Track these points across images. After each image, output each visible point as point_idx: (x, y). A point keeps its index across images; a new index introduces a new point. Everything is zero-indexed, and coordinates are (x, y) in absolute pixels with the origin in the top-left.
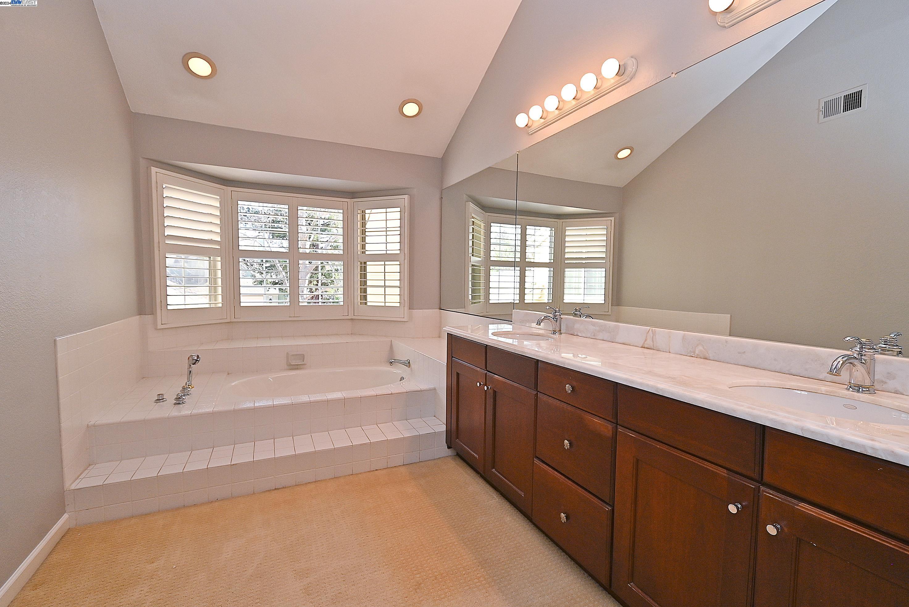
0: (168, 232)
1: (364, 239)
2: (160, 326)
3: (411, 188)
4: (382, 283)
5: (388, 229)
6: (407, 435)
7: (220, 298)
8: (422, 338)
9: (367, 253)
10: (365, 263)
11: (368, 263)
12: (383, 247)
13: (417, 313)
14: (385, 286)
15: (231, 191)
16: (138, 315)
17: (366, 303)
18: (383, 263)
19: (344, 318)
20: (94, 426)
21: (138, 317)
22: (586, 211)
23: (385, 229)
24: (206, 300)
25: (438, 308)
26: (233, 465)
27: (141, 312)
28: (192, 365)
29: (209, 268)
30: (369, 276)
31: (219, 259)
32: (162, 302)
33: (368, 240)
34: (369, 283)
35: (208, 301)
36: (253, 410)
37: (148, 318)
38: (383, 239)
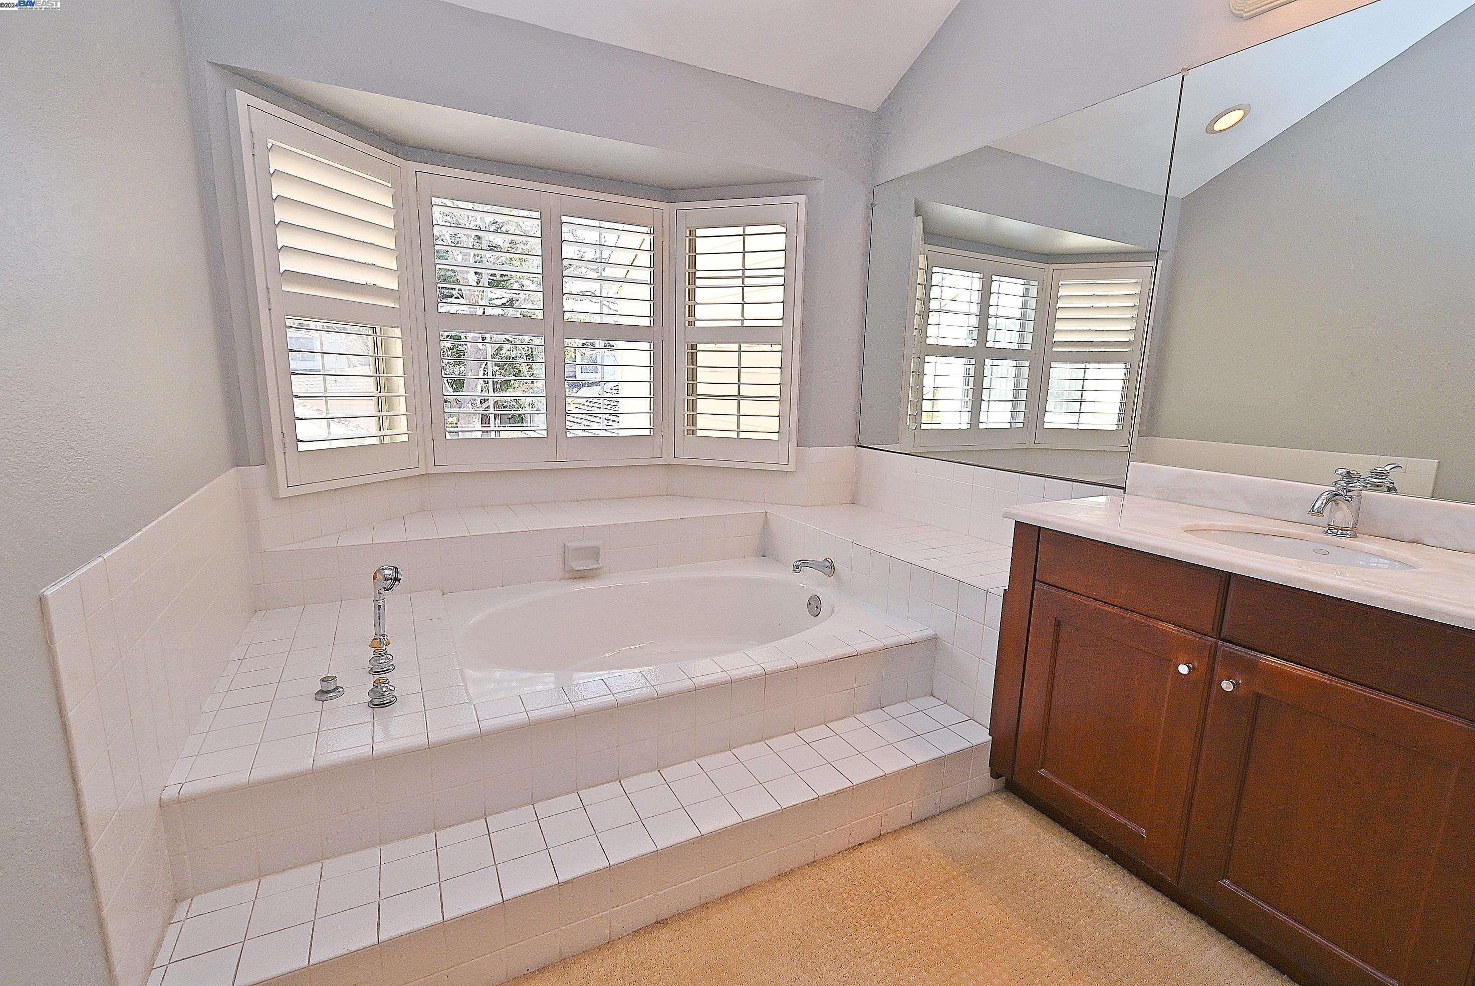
0: (287, 263)
1: (692, 295)
2: (284, 492)
3: (812, 179)
4: (733, 390)
5: (747, 273)
6: (921, 758)
7: (402, 424)
8: (821, 505)
9: (698, 324)
10: (694, 346)
11: (700, 347)
12: (735, 312)
13: (816, 454)
14: (739, 397)
15: (416, 171)
16: (233, 467)
17: (694, 433)
18: (735, 347)
19: (654, 462)
20: (179, 801)
21: (234, 470)
22: (1120, 246)
23: (740, 273)
24: (370, 425)
25: (852, 443)
26: (565, 883)
27: (239, 458)
28: (383, 591)
29: (373, 354)
30: (701, 375)
31: (397, 332)
32: (286, 436)
33: (700, 296)
34: (701, 389)
35: (374, 431)
36: (573, 718)
37: (258, 471)
38: (735, 295)
